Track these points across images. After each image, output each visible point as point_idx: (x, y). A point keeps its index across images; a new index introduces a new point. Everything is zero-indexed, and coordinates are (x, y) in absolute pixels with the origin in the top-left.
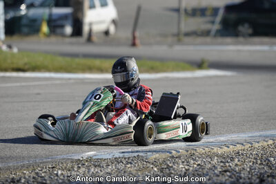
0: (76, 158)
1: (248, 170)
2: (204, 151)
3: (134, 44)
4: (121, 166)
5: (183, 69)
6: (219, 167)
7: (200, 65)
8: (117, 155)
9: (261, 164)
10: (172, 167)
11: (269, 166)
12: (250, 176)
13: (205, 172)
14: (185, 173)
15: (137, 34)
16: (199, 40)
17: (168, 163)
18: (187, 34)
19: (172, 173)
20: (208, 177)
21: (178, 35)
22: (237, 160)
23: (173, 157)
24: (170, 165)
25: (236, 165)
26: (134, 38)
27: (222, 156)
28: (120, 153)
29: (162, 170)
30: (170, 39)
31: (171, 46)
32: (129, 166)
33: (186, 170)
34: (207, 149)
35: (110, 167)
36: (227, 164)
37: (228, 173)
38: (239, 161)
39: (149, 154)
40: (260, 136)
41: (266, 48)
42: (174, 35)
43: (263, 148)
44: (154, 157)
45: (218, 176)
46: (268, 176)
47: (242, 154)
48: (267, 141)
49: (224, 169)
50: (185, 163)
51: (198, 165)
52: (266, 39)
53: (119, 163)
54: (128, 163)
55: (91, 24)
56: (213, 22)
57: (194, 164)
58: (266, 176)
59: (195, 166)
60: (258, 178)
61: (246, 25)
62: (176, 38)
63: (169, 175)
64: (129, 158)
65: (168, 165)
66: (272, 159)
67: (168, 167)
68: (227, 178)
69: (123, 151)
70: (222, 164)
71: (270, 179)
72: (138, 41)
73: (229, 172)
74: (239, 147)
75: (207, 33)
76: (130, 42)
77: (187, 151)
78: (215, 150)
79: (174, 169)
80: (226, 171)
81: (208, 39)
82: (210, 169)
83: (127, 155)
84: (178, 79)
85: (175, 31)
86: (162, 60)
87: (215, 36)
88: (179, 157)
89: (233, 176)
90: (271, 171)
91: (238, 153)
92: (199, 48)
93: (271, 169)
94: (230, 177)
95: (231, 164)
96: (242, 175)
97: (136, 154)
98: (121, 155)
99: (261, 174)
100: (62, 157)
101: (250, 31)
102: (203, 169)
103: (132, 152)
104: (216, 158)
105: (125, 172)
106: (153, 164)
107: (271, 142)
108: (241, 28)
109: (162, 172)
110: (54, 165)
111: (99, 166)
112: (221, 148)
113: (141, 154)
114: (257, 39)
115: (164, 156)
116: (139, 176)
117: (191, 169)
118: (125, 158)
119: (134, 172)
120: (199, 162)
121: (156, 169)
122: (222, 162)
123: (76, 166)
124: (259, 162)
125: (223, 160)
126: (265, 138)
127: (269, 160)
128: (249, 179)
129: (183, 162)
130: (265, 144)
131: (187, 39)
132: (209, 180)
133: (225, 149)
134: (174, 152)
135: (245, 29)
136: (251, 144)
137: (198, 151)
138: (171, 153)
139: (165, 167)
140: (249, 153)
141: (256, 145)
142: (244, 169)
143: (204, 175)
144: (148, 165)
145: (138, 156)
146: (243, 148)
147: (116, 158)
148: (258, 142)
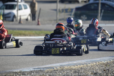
0: (15, 71)
3: (38, 24)
15: (39, 20)
18: (60, 20)
23: (55, 70)
26: (38, 22)
27: (75, 69)
30: (53, 22)
31: (53, 25)
34: (68, 67)
39: (45, 69)
40: (90, 61)
42: (55, 20)
43: (92, 66)
44: (47, 70)
47: (83, 69)
48: (93, 63)
55: (20, 16)
56: (71, 15)
61: (84, 16)
64: (37, 71)
69: (34, 68)
72: (40, 23)
74: (82, 66)
77: (61, 68)
78: (72, 67)
85: (55, 18)
88: (57, 70)
91: (82, 68)
98: (33, 70)
100: (9, 71)
101: (86, 18)
107: (95, 63)
108: (82, 17)
110: (6, 74)
111: (24, 74)
112: (74, 66)
115: (51, 70)
118: (35, 71)
123: (15, 75)
126: (92, 62)
130: (93, 64)
133: (76, 67)
136: (87, 64)
137: (65, 68)
138: (54, 69)
140: (86, 68)
141: (89, 65)
145: (40, 70)
146: (83, 66)
147: (31, 71)
148: (90, 64)
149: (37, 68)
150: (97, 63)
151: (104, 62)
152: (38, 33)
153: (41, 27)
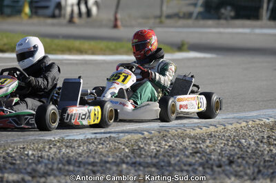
0: (48, 138)
1: (219, 151)
2: (176, 133)
3: (115, 26)
4: (92, 147)
6: (190, 148)
7: (180, 47)
8: (89, 136)
9: (232, 146)
10: (143, 148)
11: (240, 148)
12: (220, 157)
13: (175, 154)
14: (156, 154)
15: (119, 16)
16: (181, 22)
17: (140, 143)
18: (169, 17)
19: (142, 154)
20: (178, 158)
21: (160, 17)
22: (208, 141)
23: (145, 138)
24: (142, 146)
25: (207, 146)
26: (116, 19)
27: (194, 138)
28: (92, 133)
29: (133, 151)
30: (152, 21)
32: (100, 146)
33: (157, 151)
34: (179, 130)
35: (81, 148)
36: (198, 146)
37: (199, 155)
38: (210, 142)
39: (121, 134)
40: (234, 118)
42: (156, 17)
43: (236, 130)
44: (126, 137)
45: (188, 157)
46: (238, 158)
47: (215, 136)
48: (240, 123)
49: (195, 150)
50: (157, 145)
51: (170, 146)
52: (248, 22)
53: (90, 144)
54: (99, 144)
55: (73, 5)
56: (195, 5)
57: (166, 145)
58: (236, 157)
59: (167, 147)
60: (228, 159)
61: (229, 8)
62: (158, 20)
63: (140, 156)
64: (101, 139)
65: (139, 147)
66: (244, 141)
67: (140, 148)
68: (197, 159)
69: (95, 132)
70: (193, 146)
71: (240, 160)
72: (119, 23)
73: (200, 153)
74: (212, 129)
75: (189, 16)
76: (112, 24)
77: (160, 132)
78: (188, 132)
79: (145, 150)
80: (196, 153)
81: (190, 22)
82: (181, 150)
83: (99, 136)
85: (158, 13)
87: (197, 18)
88: (151, 139)
89: (203, 158)
90: (241, 153)
91: (211, 134)
92: (180, 30)
93: (242, 151)
94: (200, 158)
95: (202, 146)
96: (213, 157)
97: (108, 135)
98: (93, 136)
99: (231, 155)
101: (232, 14)
102: (173, 150)
103: (104, 133)
104: (188, 139)
105: (96, 152)
106: (124, 145)
107: (244, 124)
108: (223, 11)
109: (133, 153)
110: (25, 146)
111: (71, 146)
112: (194, 130)
113: (113, 135)
115: (136, 137)
116: (109, 157)
117: (162, 150)
118: (97, 139)
119: (104, 153)
120: (171, 144)
121: (127, 150)
122: (193, 143)
123: (47, 147)
124: (230, 143)
125: (195, 142)
126: (239, 120)
127: (240, 143)
128: (219, 160)
129: (155, 143)
130: (239, 126)
131: (168, 22)
132: (179, 161)
133: (198, 130)
134: (146, 133)
135: (228, 11)
136: (224, 125)
137: (171, 132)
138: (143, 134)
139: (137, 148)
140: (222, 134)
141: (230, 127)
142: (214, 150)
143: (175, 156)
144: (120, 145)
145: (110, 137)
146: (216, 129)
147: (87, 139)
148: (231, 124)
149: (102, 131)
150: (250, 123)
151: (267, 121)
152: (113, 47)
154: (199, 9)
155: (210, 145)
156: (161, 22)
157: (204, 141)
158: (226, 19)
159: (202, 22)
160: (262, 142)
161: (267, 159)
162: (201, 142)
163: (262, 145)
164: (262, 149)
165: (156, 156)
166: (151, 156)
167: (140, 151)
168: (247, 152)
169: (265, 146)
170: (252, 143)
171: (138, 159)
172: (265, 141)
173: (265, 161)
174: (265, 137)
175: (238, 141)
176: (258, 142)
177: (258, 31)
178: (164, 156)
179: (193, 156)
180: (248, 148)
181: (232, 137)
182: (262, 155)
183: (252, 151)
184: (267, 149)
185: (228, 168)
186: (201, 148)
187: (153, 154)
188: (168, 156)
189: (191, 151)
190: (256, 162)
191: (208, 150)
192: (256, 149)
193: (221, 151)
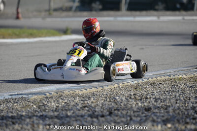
1: (101, 105)
2: (69, 93)
3: (18, 18)
4: (10, 105)
5: (53, 35)
6: (80, 104)
7: (65, 32)
8: (7, 97)
9: (110, 101)
10: (46, 105)
11: (116, 103)
12: (102, 110)
13: (70, 108)
14: (56, 109)
15: (20, 10)
16: (65, 14)
17: (44, 102)
18: (55, 10)
19: (46, 109)
20: (72, 112)
21: (49, 10)
22: (92, 99)
23: (47, 98)
24: (45, 103)
25: (92, 102)
26: (18, 13)
27: (82, 96)
28: (9, 95)
29: (39, 107)
30: (43, 14)
31: (44, 18)
32: (16, 104)
33: (57, 107)
34: (71, 91)
35: (2, 106)
36: (86, 102)
37: (87, 108)
38: (94, 99)
39: (30, 95)
41: (111, 19)
42: (46, 11)
43: (111, 90)
44: (34, 97)
45: (79, 110)
46: (115, 110)
47: (96, 95)
48: (114, 85)
49: (84, 105)
50: (56, 102)
51: (65, 103)
52: (112, 13)
53: (8, 103)
54: (15, 102)
56: (74, 1)
57: (62, 102)
58: (113, 109)
59: (63, 103)
60: (108, 111)
61: (98, 3)
62: (47, 13)
63: (45, 110)
64: (15, 99)
65: (44, 104)
66: (118, 97)
67: (44, 105)
68: (86, 111)
69: (11, 94)
70: (82, 102)
71: (116, 112)
72: (20, 15)
74: (94, 90)
75: (69, 9)
76: (15, 16)
77: (57, 93)
78: (77, 92)
79: (48, 106)
80: (85, 107)
81: (71, 13)
82: (74, 105)
83: (14, 97)
84: (50, 42)
85: (47, 7)
86: (38, 28)
87: (75, 11)
88: (51, 98)
89: (90, 110)
90: (116, 106)
91: (93, 94)
92: (64, 19)
93: (117, 104)
94: (88, 111)
95: (88, 102)
96: (97, 110)
97: (20, 96)
98: (10, 97)
99: (110, 108)
101: (100, 7)
102: (69, 106)
103: (18, 95)
104: (78, 98)
105: (13, 109)
106: (33, 103)
107: (116, 86)
108: (94, 5)
109: (39, 108)
112: (81, 90)
113: (24, 96)
114: (105, 13)
115: (41, 97)
116: (23, 112)
117: (60, 106)
118: (13, 99)
119: (19, 109)
120: (66, 101)
121: (35, 106)
122: (82, 100)
124: (108, 100)
125: (83, 99)
126: (112, 83)
127: (115, 99)
128: (101, 112)
129: (54, 101)
130: (113, 87)
131: (55, 13)
132: (73, 113)
133: (84, 91)
134: (47, 94)
135: (96, 5)
136: (103, 87)
137: (65, 93)
138: (46, 95)
139: (42, 104)
140: (101, 93)
141: (106, 88)
142: (97, 105)
143: (70, 110)
144: (30, 103)
145: (22, 97)
146: (97, 90)
147: (6, 99)
148: (107, 86)
149: (16, 93)
150: (121, 84)
151: (133, 83)
152: (17, 33)
153: (22, 22)
154: (77, 4)
155: (94, 101)
156: (50, 14)
157: (89, 98)
158: (96, 11)
159: (79, 13)
160: (130, 98)
161: (135, 110)
162: (87, 99)
163: (131, 100)
164: (131, 103)
165: (56, 110)
166: (52, 110)
167: (45, 107)
168: (121, 105)
169: (133, 101)
170: (124, 99)
171: (44, 113)
172: (133, 97)
173: (134, 112)
174: (132, 94)
175: (114, 98)
176: (128, 98)
177: (119, 19)
178: (62, 110)
179: (83, 109)
180: (121, 102)
181: (109, 95)
182: (132, 107)
183: (124, 105)
184: (135, 103)
185: (109, 117)
186: (87, 103)
187: (54, 109)
188: (65, 110)
189: (81, 106)
190: (127, 112)
191: (93, 105)
192: (127, 104)
193: (102, 105)
